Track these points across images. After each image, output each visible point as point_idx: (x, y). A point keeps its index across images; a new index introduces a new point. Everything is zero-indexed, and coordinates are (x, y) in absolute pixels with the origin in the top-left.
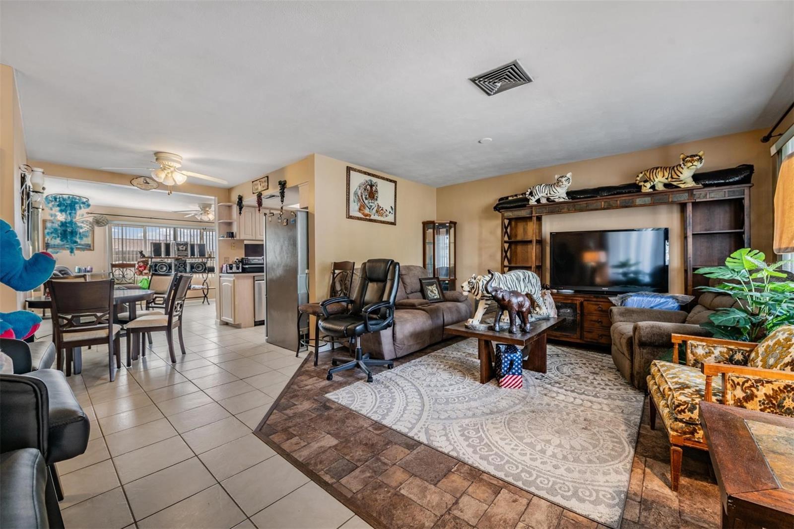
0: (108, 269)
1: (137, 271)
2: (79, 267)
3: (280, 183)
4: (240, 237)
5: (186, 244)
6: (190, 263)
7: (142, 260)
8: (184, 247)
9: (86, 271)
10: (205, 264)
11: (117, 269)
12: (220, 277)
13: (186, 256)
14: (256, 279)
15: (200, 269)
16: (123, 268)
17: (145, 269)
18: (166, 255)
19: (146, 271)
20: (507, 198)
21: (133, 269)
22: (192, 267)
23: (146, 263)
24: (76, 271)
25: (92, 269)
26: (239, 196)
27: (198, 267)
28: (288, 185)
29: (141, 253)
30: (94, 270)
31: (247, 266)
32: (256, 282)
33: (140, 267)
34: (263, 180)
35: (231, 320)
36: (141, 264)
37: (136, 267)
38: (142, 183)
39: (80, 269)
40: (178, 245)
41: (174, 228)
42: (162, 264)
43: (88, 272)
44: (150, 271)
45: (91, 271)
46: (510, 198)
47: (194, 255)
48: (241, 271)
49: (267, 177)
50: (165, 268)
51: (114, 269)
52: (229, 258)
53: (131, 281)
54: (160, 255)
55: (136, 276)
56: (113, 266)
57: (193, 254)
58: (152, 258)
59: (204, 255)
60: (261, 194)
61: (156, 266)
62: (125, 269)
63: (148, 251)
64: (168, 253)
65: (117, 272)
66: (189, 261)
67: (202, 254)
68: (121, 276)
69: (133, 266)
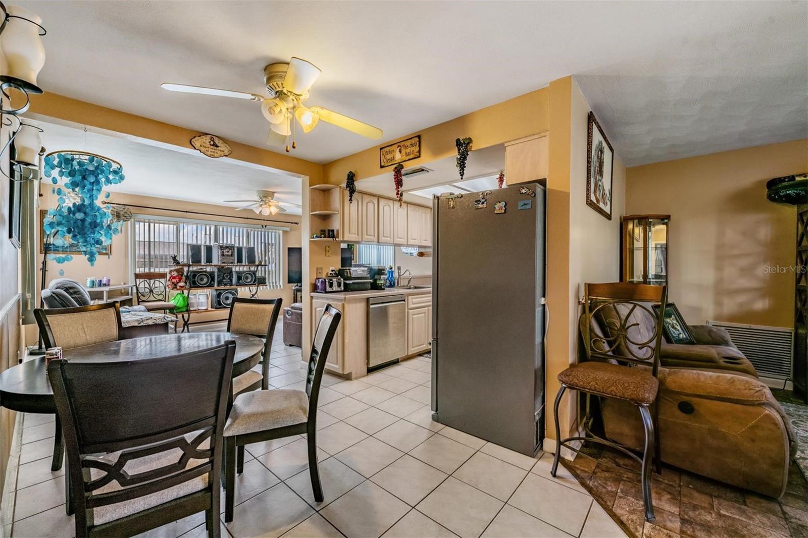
0: (131, 281)
1: (169, 283)
2: (93, 278)
3: (459, 143)
4: (343, 237)
5: (231, 248)
6: (237, 272)
7: (176, 268)
8: (230, 251)
9: (100, 284)
10: (254, 273)
11: (141, 280)
12: (312, 298)
13: (232, 263)
14: (371, 303)
15: (249, 280)
16: (150, 279)
17: (180, 282)
18: (207, 262)
19: (182, 284)
20: (792, 178)
21: (163, 280)
22: (239, 278)
23: (180, 272)
24: (88, 284)
25: (109, 280)
26: (351, 172)
27: (247, 278)
28: (475, 146)
29: (174, 258)
30: (111, 283)
31: (351, 282)
32: (371, 306)
33: (174, 278)
34: (413, 141)
35: (337, 367)
36: (175, 274)
37: (168, 278)
38: (208, 144)
39: (93, 282)
40: (222, 248)
41: (216, 226)
42: (202, 273)
43: (105, 285)
44: (186, 283)
45: (109, 285)
46: (798, 179)
47: (242, 262)
48: (343, 289)
49: (419, 137)
50: (205, 280)
51: (138, 280)
52: (322, 268)
53: (161, 297)
54: (200, 262)
55: (167, 290)
56: (137, 276)
57: (240, 260)
58: (189, 266)
59: (254, 262)
60: (402, 167)
61: (194, 276)
62: (152, 281)
63: (184, 256)
64: (209, 260)
65: (143, 285)
66: (236, 269)
67: (251, 260)
68: (147, 290)
69: (163, 276)
